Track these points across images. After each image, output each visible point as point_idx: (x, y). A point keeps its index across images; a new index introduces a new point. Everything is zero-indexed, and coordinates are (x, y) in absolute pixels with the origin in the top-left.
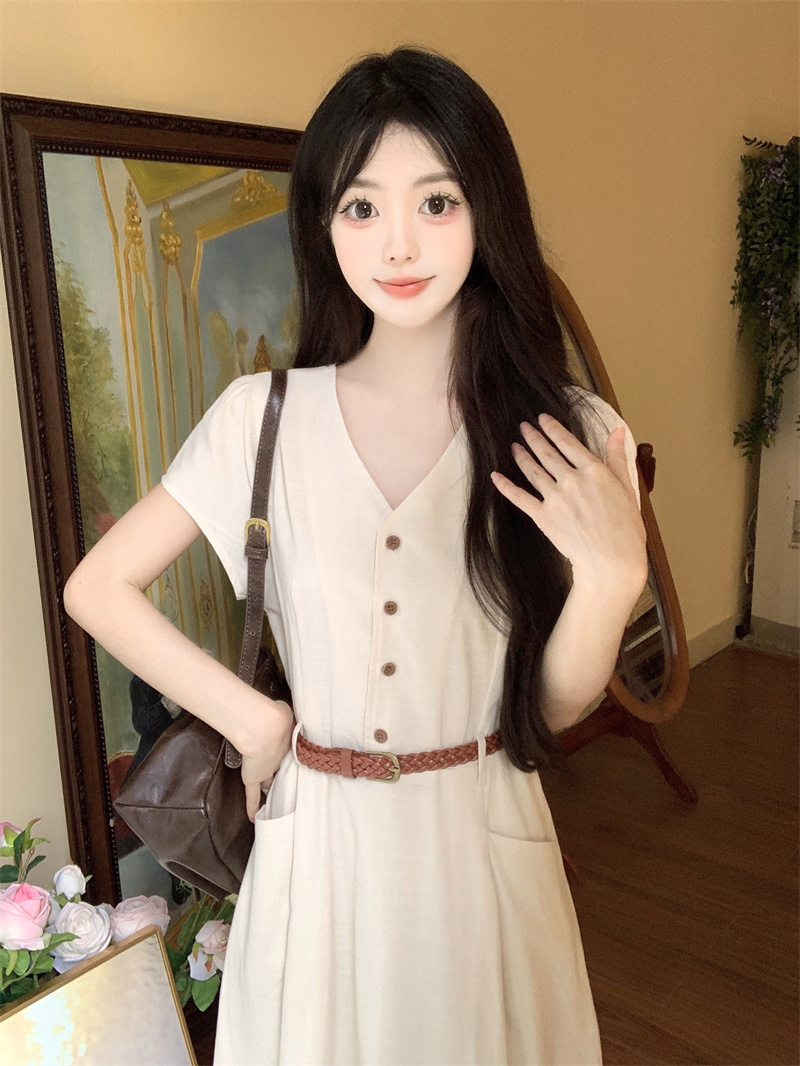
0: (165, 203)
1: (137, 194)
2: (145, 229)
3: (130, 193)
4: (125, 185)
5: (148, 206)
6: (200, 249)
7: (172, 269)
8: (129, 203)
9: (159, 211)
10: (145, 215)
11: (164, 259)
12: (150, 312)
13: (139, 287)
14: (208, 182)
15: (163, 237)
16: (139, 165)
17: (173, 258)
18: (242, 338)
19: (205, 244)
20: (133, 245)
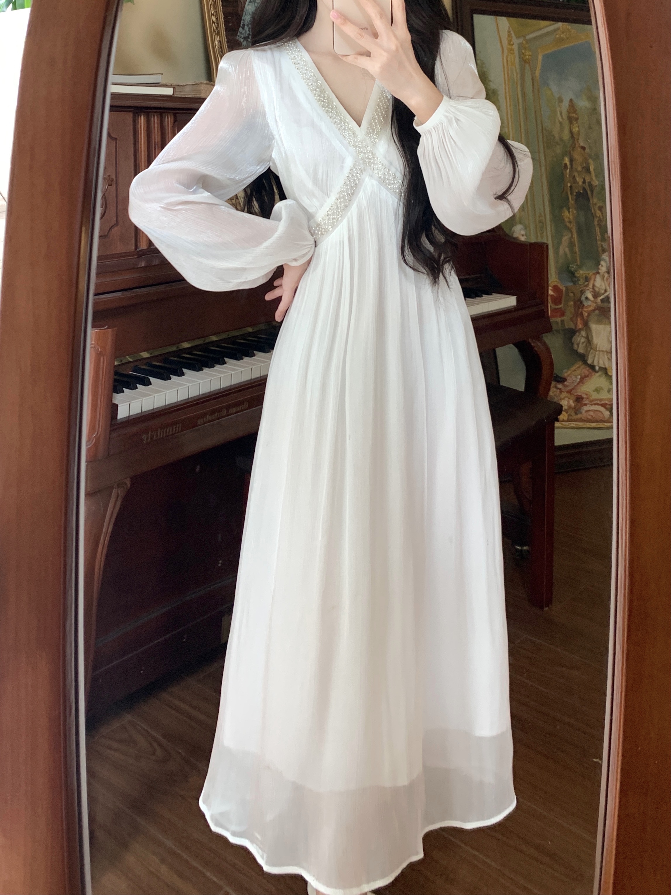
0: (524, 36)
1: (512, 32)
2: (515, 47)
3: (509, 32)
4: (507, 29)
5: (517, 38)
6: (540, 58)
7: (527, 66)
8: (509, 36)
9: (521, 40)
10: (516, 41)
11: (524, 61)
12: (517, 84)
13: (512, 73)
14: (543, 28)
15: (523, 51)
16: (514, 20)
17: (527, 61)
18: (561, 100)
19: (544, 56)
20: (510, 55)
